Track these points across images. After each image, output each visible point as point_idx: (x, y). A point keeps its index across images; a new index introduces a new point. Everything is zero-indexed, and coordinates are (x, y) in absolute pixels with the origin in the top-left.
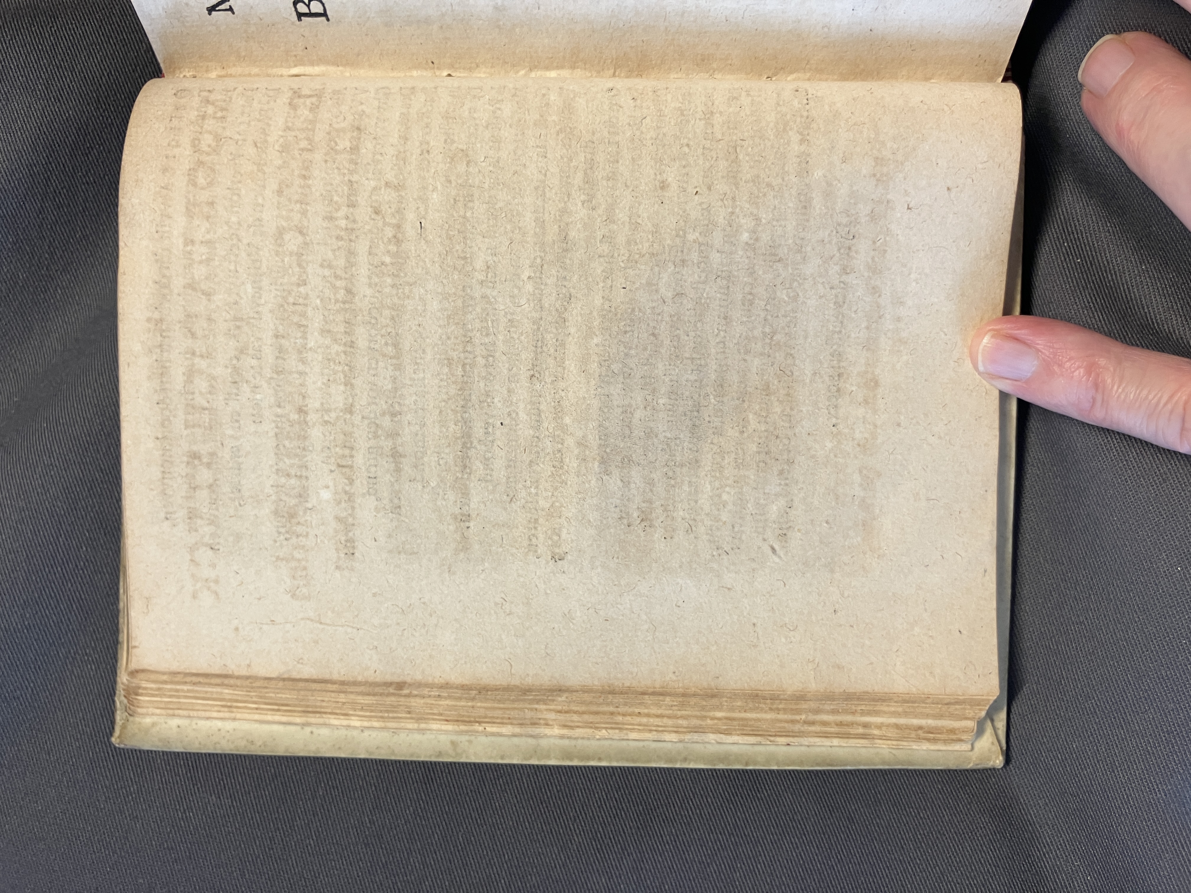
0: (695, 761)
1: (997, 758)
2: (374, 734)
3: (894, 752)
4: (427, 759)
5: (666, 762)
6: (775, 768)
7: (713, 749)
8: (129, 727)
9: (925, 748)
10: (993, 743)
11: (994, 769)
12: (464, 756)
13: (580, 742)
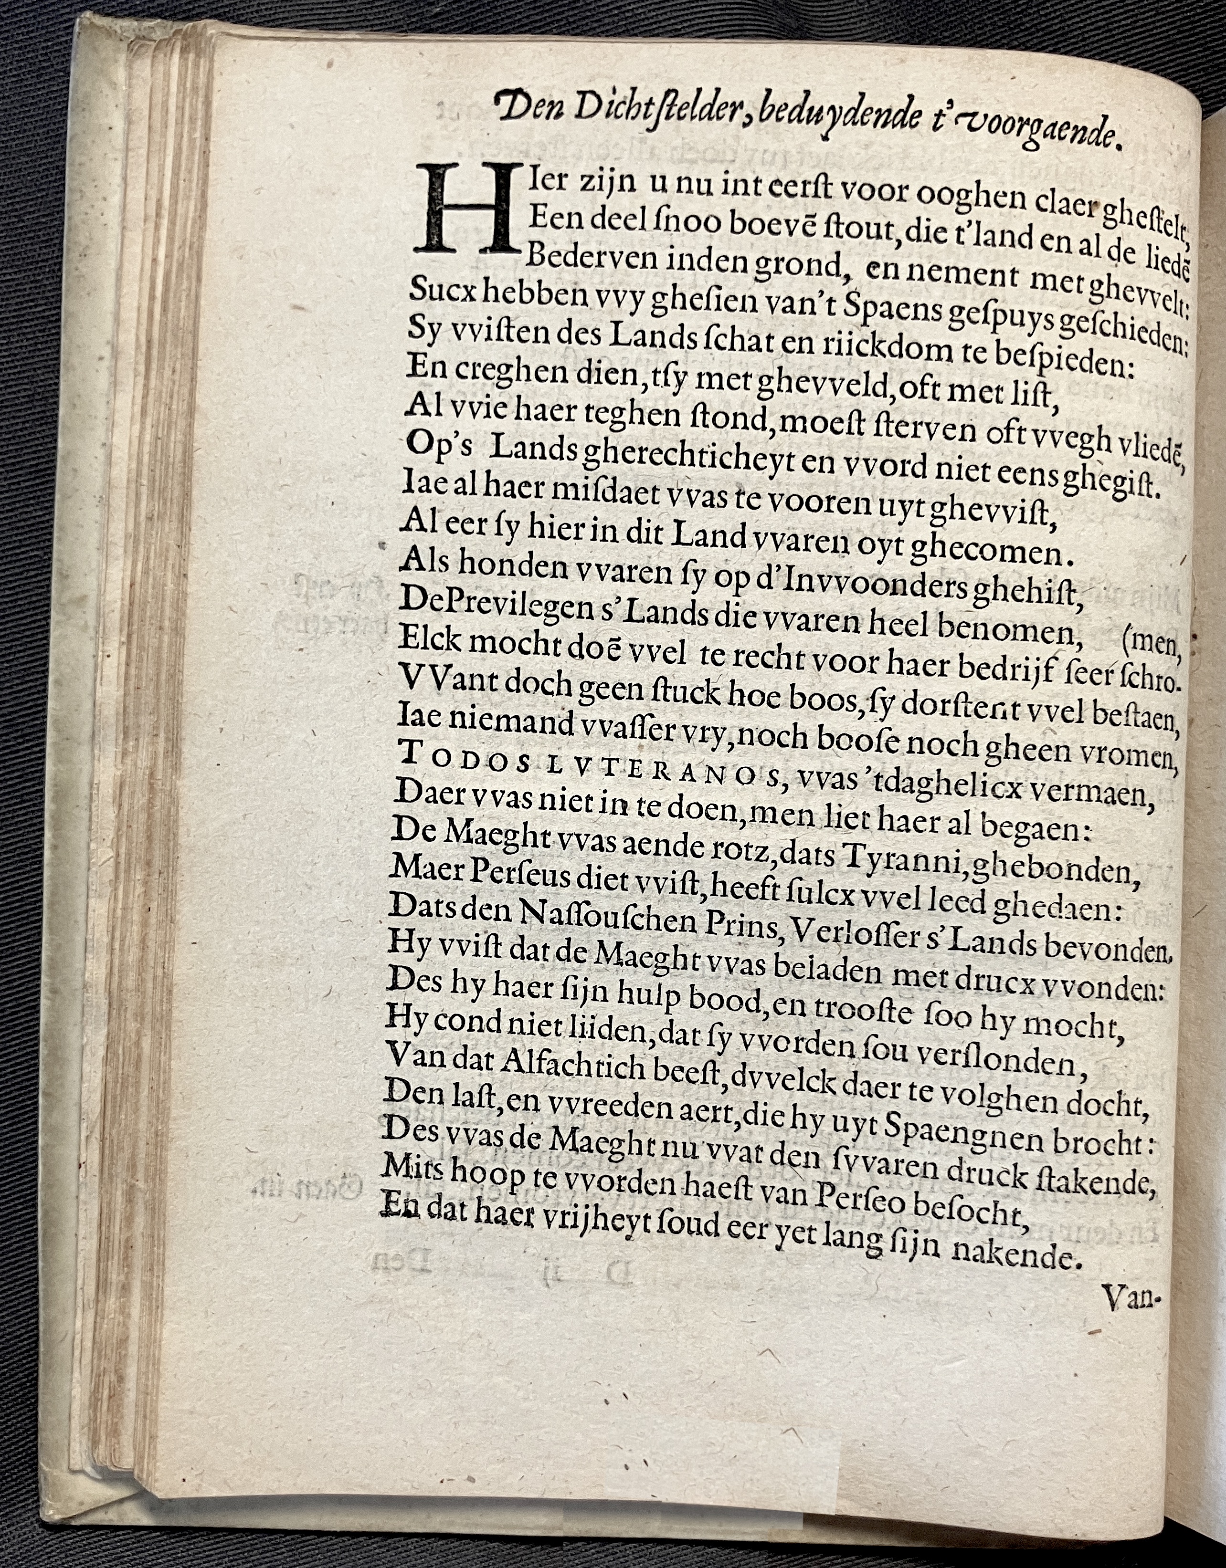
0: (51, 1008)
1: (58, 1511)
2: (99, 466)
3: (69, 1339)
4: (55, 555)
5: (51, 959)
6: (40, 1143)
7: (73, 1037)
8: (109, 42)
9: (77, 1392)
10: (82, 1504)
11: (38, 1507)
12: (64, 618)
13: (85, 814)
